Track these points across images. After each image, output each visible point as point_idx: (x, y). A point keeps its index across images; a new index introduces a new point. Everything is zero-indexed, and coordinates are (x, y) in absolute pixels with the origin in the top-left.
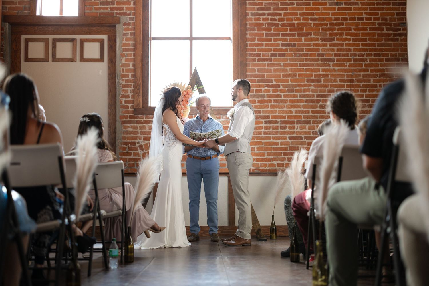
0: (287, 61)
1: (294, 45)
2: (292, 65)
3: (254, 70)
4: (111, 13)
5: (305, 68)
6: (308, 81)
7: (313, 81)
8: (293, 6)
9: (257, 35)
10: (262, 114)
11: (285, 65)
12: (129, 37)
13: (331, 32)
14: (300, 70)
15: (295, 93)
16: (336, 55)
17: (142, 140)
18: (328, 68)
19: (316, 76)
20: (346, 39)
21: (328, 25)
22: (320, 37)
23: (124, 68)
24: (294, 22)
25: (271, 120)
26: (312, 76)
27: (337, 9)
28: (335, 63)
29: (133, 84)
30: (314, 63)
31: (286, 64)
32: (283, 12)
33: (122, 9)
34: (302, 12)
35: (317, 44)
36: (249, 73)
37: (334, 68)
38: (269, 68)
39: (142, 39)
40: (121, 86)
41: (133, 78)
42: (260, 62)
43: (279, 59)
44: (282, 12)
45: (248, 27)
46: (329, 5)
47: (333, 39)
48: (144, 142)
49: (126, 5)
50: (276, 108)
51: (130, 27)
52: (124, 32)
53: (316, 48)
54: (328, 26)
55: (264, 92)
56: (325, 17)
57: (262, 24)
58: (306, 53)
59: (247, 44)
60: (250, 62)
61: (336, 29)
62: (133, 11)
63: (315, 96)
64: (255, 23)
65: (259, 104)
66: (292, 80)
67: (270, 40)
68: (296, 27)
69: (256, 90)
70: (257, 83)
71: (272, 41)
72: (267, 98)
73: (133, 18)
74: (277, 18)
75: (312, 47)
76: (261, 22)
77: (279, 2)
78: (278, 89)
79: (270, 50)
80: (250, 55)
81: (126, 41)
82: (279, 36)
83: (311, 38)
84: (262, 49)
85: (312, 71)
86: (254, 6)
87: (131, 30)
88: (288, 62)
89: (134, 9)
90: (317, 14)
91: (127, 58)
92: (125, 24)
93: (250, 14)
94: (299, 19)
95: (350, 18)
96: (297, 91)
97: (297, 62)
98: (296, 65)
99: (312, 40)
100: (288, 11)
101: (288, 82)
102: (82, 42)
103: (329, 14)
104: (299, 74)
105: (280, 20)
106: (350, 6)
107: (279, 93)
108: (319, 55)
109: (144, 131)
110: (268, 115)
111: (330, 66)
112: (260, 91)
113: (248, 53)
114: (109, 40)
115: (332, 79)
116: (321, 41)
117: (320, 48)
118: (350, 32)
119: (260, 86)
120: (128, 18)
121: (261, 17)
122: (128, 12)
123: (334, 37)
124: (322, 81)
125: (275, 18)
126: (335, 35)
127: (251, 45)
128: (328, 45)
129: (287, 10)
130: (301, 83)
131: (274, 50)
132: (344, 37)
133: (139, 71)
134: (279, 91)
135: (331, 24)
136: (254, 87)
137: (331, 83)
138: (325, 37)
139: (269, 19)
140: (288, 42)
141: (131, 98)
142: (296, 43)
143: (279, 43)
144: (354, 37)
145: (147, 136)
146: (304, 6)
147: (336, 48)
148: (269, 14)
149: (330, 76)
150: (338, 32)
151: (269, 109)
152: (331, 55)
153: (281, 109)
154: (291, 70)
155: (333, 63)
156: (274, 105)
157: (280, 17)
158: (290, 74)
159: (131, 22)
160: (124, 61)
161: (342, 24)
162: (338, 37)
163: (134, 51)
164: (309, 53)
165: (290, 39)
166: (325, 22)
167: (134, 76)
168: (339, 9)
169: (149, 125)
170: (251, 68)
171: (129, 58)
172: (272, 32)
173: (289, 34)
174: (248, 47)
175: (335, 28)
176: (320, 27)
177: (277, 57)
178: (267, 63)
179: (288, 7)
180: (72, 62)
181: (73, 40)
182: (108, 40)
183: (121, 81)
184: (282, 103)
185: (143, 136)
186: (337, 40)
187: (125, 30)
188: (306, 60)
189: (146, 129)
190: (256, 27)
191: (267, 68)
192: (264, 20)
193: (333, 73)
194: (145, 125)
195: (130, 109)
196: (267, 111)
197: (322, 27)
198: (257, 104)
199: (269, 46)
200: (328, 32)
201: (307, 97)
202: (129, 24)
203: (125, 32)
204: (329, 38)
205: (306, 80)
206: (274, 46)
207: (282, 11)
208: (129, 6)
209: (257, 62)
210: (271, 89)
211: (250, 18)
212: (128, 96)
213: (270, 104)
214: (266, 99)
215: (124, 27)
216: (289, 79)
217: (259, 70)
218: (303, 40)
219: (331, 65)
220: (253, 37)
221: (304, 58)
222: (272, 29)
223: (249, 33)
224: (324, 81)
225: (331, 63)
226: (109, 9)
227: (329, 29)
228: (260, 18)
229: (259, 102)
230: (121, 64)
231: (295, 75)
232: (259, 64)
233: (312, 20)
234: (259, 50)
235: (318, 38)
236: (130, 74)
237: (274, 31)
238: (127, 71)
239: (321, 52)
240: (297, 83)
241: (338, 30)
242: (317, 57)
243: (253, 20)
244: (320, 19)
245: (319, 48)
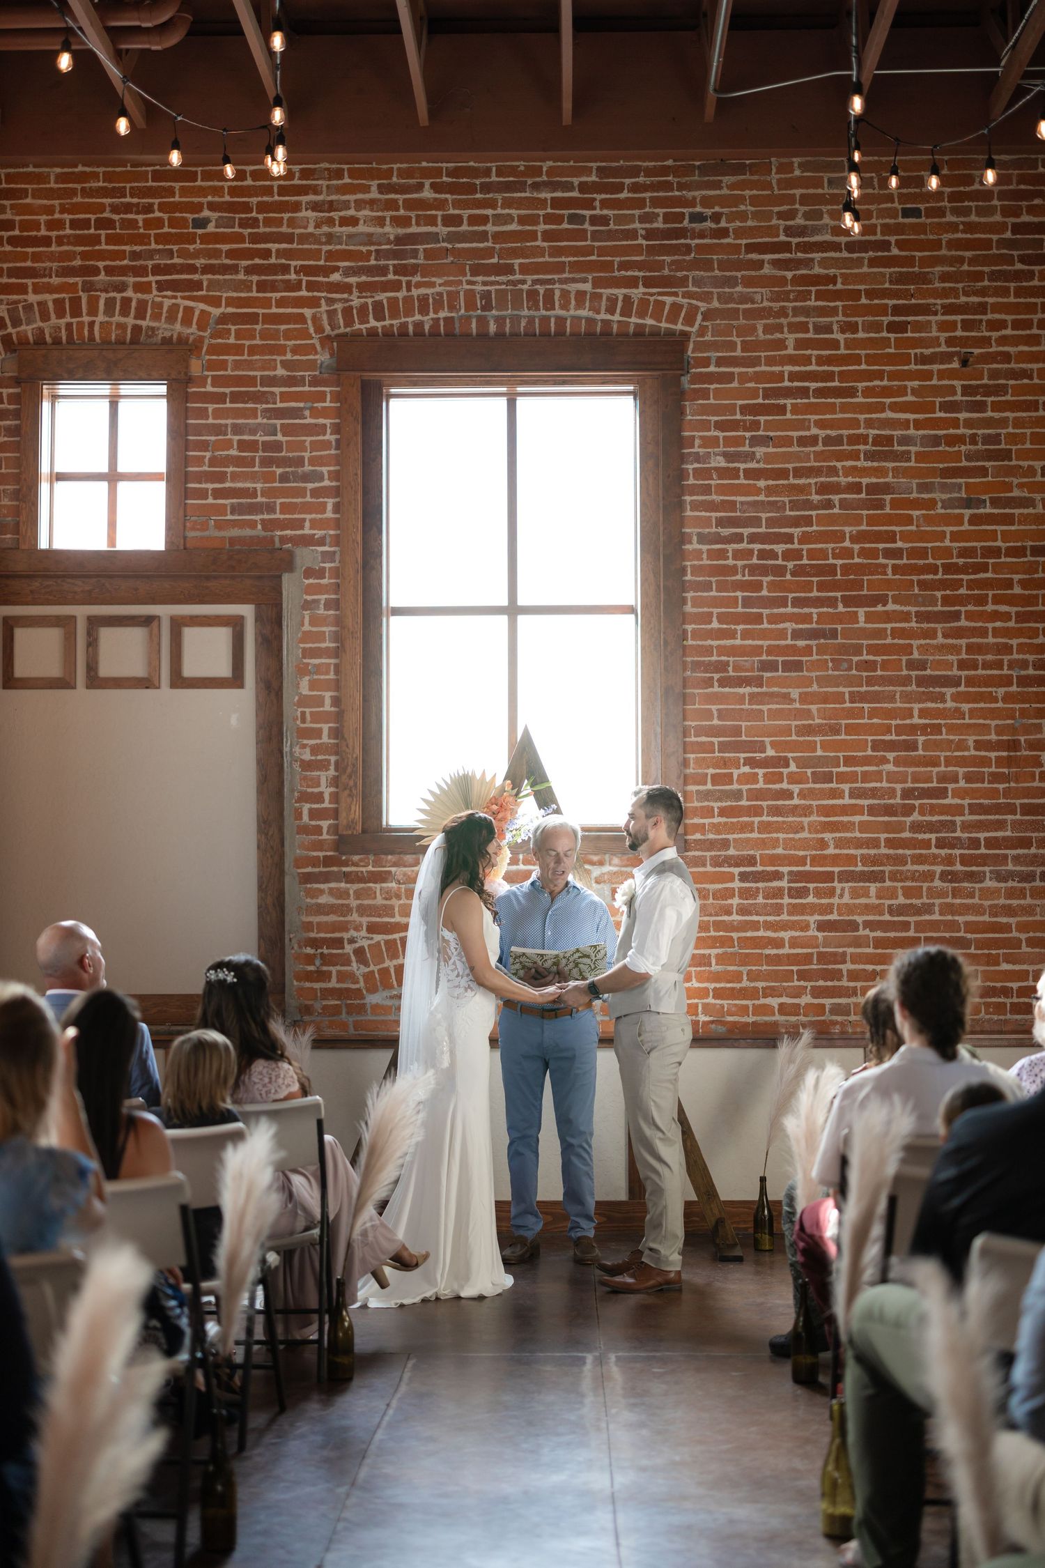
0: (810, 685)
1: (833, 633)
2: (825, 699)
3: (708, 715)
4: (265, 538)
5: (866, 706)
6: (876, 746)
7: (891, 746)
8: (831, 511)
9: (716, 602)
10: (732, 852)
11: (804, 698)
12: (321, 611)
13: (948, 592)
14: (851, 713)
15: (834, 785)
16: (962, 665)
17: (364, 933)
18: (941, 706)
19: (900, 730)
20: (996, 616)
21: (941, 570)
22: (913, 609)
23: (308, 710)
24: (831, 561)
25: (759, 868)
26: (888, 730)
27: (966, 519)
28: (962, 688)
29: (333, 759)
30: (896, 692)
31: (806, 693)
32: (799, 529)
33: (300, 524)
34: (858, 532)
35: (903, 629)
36: (693, 724)
37: (959, 705)
38: (754, 707)
39: (360, 620)
40: (297, 766)
41: (335, 741)
42: (727, 690)
43: (787, 677)
44: (797, 531)
45: (689, 577)
46: (942, 508)
47: (956, 616)
48: (368, 938)
49: (310, 513)
50: (777, 831)
51: (325, 581)
52: (306, 597)
53: (901, 642)
54: (940, 574)
55: (739, 781)
56: (930, 545)
57: (733, 570)
58: (871, 658)
59: (685, 631)
60: (694, 688)
61: (965, 583)
62: (332, 532)
63: (899, 793)
64: (710, 565)
65: (724, 820)
66: (824, 746)
67: (758, 619)
68: (839, 577)
69: (713, 776)
70: (717, 754)
71: (765, 621)
72: (748, 800)
73: (334, 552)
74: (779, 548)
75: (889, 641)
76: (730, 562)
77: (786, 499)
78: (782, 773)
79: (757, 651)
80: (697, 666)
81: (311, 624)
82: (786, 606)
83: (886, 612)
84: (733, 646)
85: (890, 714)
86: (706, 511)
87: (327, 593)
88: (815, 687)
89: (337, 524)
90: (906, 537)
91: (315, 677)
92: (309, 573)
93: (695, 538)
94: (848, 553)
95: (1008, 549)
96: (842, 778)
97: (841, 689)
98: (839, 698)
99: (888, 617)
100: (815, 528)
101: (815, 750)
102: (178, 625)
103: (941, 536)
104: (847, 726)
105: (788, 555)
106: (1007, 511)
107: (785, 785)
108: (912, 665)
109: (369, 906)
110: (752, 852)
111: (944, 701)
112: (728, 779)
113: (689, 659)
114: (259, 618)
115: (952, 741)
116: (917, 622)
117: (915, 643)
118: (1009, 592)
119: (725, 763)
120: (317, 551)
121: (731, 547)
122: (319, 533)
123: (957, 608)
124: (920, 747)
125: (772, 550)
126: (962, 600)
127: (697, 635)
128: (940, 634)
129: (812, 526)
130: (855, 754)
131: (771, 650)
132: (990, 607)
133: (353, 720)
134: (785, 780)
135: (948, 568)
136: (708, 767)
137: (948, 754)
138: (930, 609)
139: (756, 553)
140: (814, 626)
141: (330, 803)
142: (839, 627)
143: (786, 629)
144: (1020, 609)
145: (378, 920)
146: (865, 512)
147: (963, 642)
148: (753, 538)
149: (944, 730)
150: (969, 592)
151: (755, 835)
152: (949, 665)
153: (791, 836)
154: (823, 714)
155: (953, 690)
156: (769, 823)
157: (789, 546)
158: (820, 726)
159: (327, 565)
160: (307, 687)
161: (984, 568)
162: (970, 608)
163: (337, 657)
164: (878, 659)
165: (819, 615)
166: (931, 561)
167: (337, 733)
168: (974, 520)
169: (384, 885)
170: (697, 706)
171: (322, 677)
172: (765, 593)
173: (818, 598)
174: (690, 642)
175: (962, 580)
176: (915, 578)
177: (780, 673)
178: (747, 690)
179: (814, 513)
180: (147, 688)
181: (147, 621)
182: (256, 620)
183: (297, 749)
184: (794, 816)
185: (365, 920)
186: (967, 619)
187: (310, 590)
188: (870, 681)
189: (375, 898)
190: (713, 579)
191: (746, 706)
192: (738, 555)
193: (954, 721)
194: (371, 885)
195: (325, 836)
196: (748, 840)
197: (922, 577)
198: (717, 820)
199: (754, 639)
200: (939, 594)
201: (874, 797)
202: (320, 574)
203: (309, 598)
204: (943, 612)
205: (870, 744)
206: (771, 639)
207: (797, 526)
208: (319, 516)
209: (716, 689)
210: (761, 772)
211: (694, 550)
212: (319, 798)
213: (757, 819)
214: (744, 803)
215: (307, 582)
216: (815, 742)
217: (722, 715)
218: (862, 618)
219: (948, 697)
220: (706, 610)
221: (865, 674)
222: (765, 584)
223: (692, 598)
224: (926, 746)
225: (949, 691)
226: (259, 527)
227: (943, 585)
228: (728, 551)
229: (723, 812)
230: (297, 698)
231: (835, 730)
232: (723, 694)
233: (889, 554)
234: (722, 650)
235: (909, 613)
236: (325, 728)
237: (769, 592)
238: (317, 717)
239: (916, 655)
240: (840, 754)
241: (972, 585)
242: (905, 672)
243: (705, 556)
244: (913, 553)
245: (912, 642)
